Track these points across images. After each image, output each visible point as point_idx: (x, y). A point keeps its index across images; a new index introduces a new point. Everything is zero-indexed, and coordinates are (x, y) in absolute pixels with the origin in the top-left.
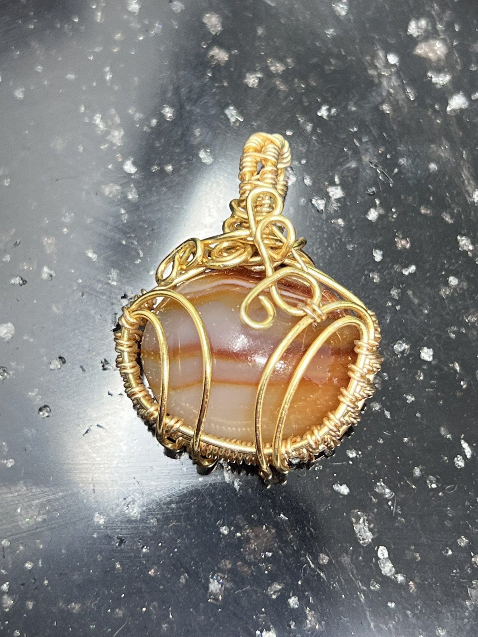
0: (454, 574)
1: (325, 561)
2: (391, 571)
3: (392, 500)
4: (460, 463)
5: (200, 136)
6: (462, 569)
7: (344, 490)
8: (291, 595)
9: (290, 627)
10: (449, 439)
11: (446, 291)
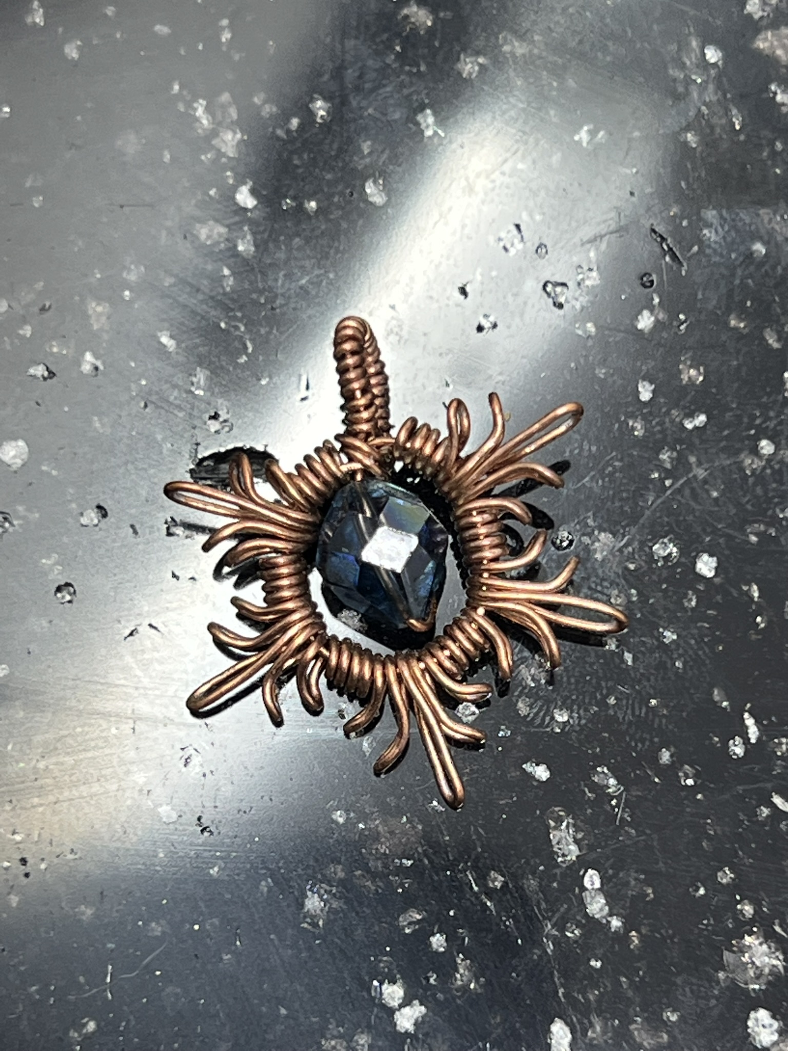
0: (703, 927)
1: (498, 884)
2: (601, 910)
3: (619, 798)
4: (738, 750)
5: (370, 154)
6: (719, 920)
7: (542, 773)
8: (435, 931)
9: (428, 981)
10: (725, 709)
11: (753, 462)
